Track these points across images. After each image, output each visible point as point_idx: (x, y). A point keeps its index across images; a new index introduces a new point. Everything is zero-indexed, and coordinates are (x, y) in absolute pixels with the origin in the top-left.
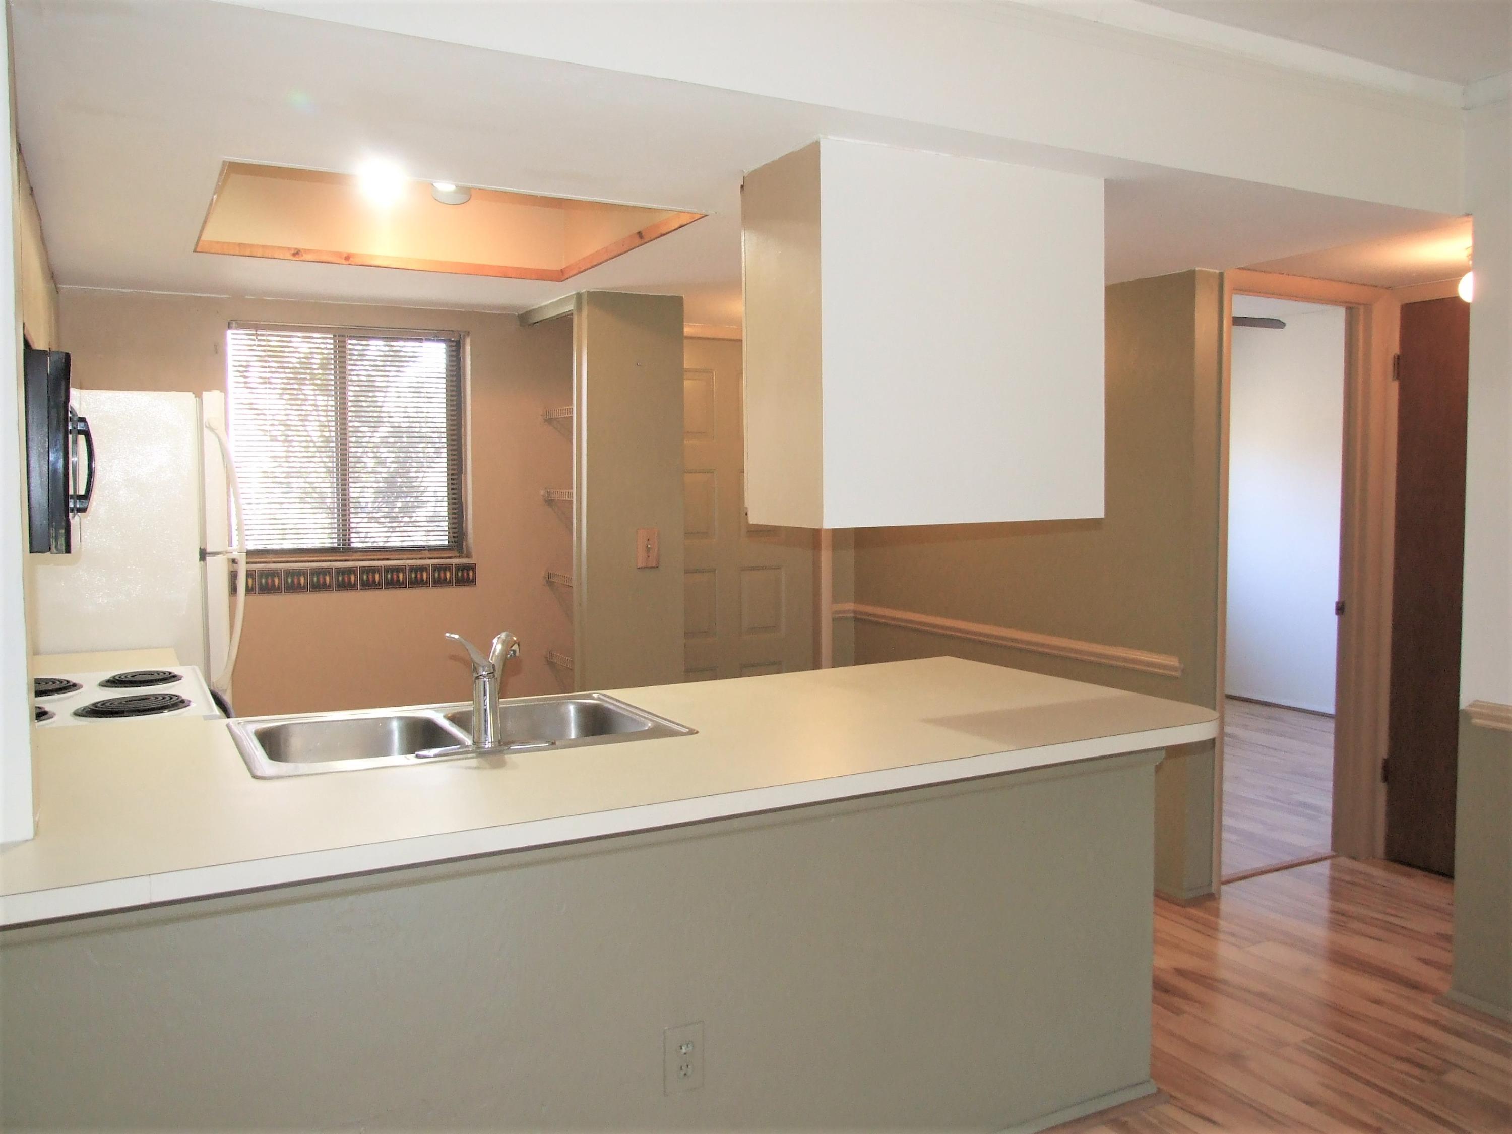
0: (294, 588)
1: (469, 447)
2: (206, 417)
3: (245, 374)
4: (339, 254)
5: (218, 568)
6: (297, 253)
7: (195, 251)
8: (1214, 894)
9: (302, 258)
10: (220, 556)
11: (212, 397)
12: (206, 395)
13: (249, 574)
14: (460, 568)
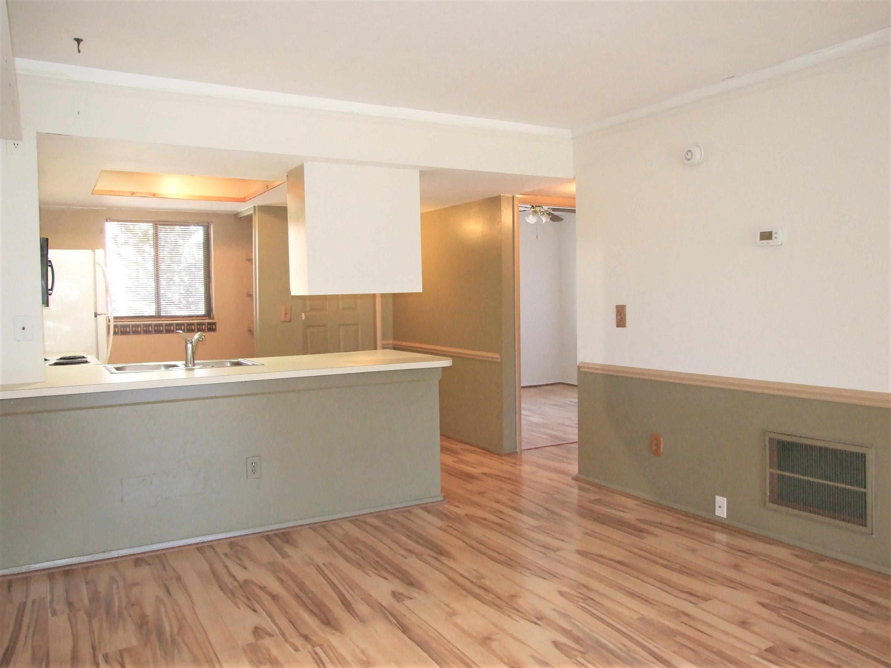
0: (135, 332)
1: (213, 272)
2: (96, 260)
3: (116, 239)
4: (150, 194)
5: (102, 321)
6: (133, 194)
7: (92, 194)
8: (517, 452)
9: (136, 196)
10: (103, 316)
11: (99, 252)
12: (96, 250)
13: (115, 326)
14: (209, 324)
